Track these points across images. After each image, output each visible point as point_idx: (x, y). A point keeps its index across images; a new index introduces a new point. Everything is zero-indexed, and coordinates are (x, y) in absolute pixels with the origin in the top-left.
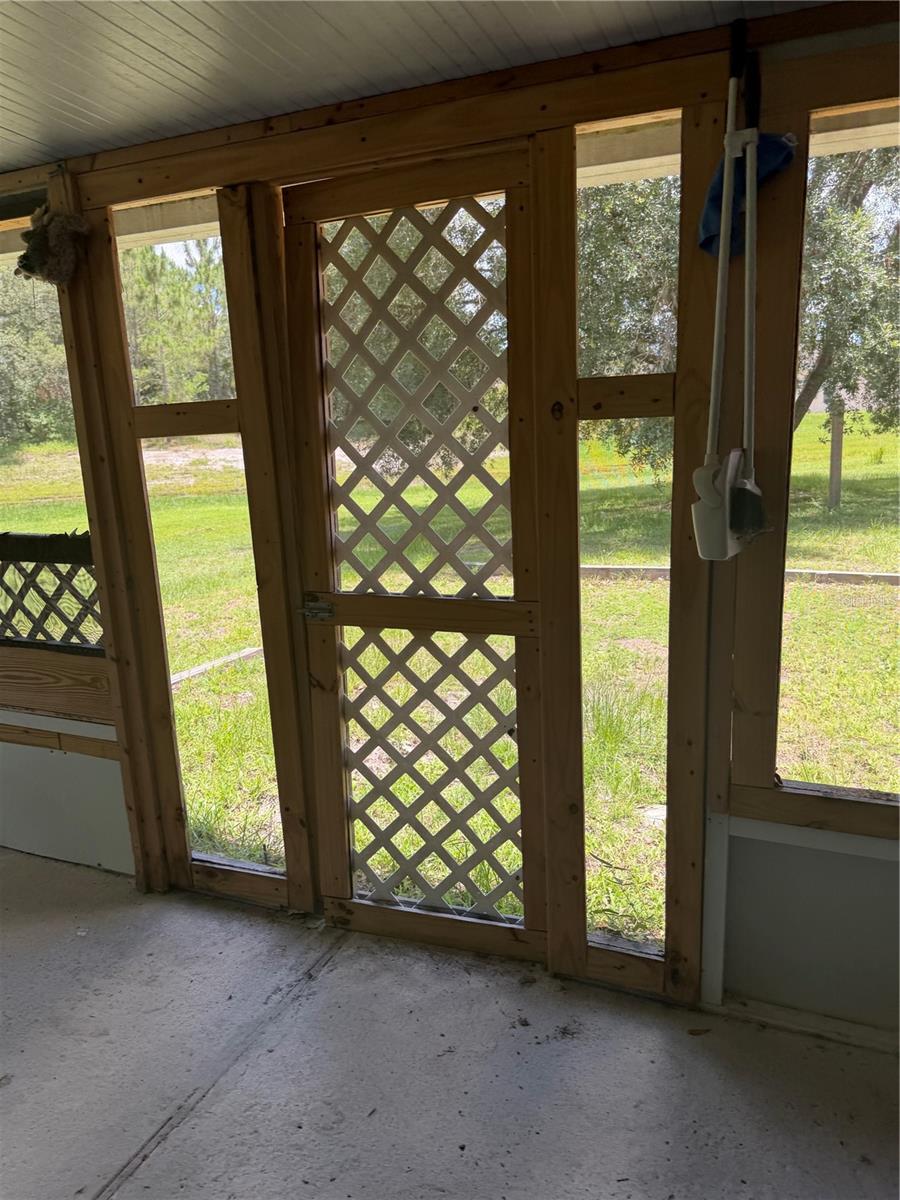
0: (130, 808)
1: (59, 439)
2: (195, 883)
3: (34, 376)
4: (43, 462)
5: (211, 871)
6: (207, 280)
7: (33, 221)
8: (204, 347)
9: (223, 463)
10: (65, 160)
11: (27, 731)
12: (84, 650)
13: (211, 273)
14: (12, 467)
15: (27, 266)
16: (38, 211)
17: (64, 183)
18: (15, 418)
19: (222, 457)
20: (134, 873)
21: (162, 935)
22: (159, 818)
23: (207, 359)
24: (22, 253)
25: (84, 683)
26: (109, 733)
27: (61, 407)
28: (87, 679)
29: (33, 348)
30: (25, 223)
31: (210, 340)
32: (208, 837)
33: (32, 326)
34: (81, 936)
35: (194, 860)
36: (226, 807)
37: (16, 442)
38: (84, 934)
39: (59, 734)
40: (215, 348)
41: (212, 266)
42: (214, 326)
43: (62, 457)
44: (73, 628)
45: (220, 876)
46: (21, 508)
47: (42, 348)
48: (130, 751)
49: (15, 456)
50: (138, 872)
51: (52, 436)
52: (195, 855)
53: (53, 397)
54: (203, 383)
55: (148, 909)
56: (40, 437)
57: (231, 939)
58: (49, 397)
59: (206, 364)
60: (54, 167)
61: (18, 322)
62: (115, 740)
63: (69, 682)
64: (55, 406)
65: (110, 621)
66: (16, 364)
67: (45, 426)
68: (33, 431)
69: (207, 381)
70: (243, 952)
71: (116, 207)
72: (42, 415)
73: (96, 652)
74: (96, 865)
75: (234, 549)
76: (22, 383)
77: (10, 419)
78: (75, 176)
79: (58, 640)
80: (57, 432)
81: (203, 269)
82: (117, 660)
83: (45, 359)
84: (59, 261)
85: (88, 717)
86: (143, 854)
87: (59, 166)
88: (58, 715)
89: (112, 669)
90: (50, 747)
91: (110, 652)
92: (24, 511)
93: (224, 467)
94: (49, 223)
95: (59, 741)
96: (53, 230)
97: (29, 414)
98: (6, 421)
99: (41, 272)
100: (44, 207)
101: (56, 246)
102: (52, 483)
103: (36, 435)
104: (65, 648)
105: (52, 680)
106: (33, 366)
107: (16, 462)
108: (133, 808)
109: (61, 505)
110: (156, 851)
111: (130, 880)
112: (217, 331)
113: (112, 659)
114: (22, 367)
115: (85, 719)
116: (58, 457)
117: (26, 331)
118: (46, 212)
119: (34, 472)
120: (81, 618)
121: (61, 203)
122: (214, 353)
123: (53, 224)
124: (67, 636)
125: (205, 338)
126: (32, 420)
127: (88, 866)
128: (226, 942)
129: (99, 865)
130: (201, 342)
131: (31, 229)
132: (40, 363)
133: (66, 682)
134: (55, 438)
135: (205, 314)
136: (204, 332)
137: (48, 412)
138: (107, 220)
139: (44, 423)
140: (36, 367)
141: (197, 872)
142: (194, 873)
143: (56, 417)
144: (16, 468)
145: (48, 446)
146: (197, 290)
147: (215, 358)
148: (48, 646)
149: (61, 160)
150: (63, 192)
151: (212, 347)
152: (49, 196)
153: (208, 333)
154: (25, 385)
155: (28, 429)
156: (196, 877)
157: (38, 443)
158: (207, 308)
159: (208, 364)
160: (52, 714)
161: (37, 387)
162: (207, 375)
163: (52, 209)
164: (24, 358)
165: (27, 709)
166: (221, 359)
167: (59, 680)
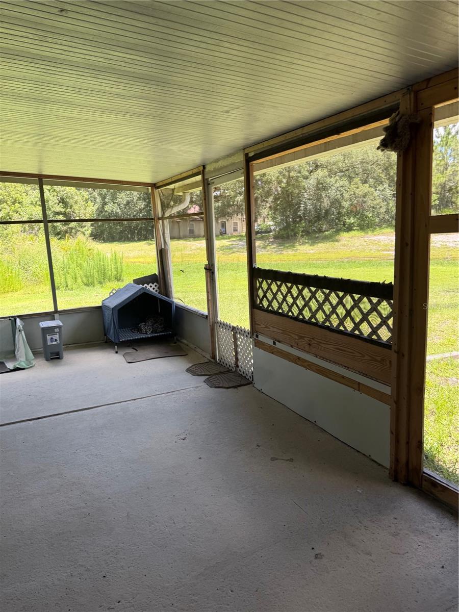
0: (392, 433)
1: (358, 230)
2: (423, 486)
3: (351, 200)
4: (349, 241)
5: (434, 484)
6: (446, 145)
7: (390, 121)
8: (439, 181)
9: (441, 243)
10: (412, 85)
11: (343, 377)
12: (379, 343)
13: (449, 140)
14: (335, 243)
15: (384, 145)
16: (394, 115)
17: (410, 97)
18: (339, 221)
19: (441, 240)
20: (389, 468)
21: (402, 509)
22: (408, 443)
23: (440, 186)
24: (383, 137)
25: (376, 360)
26: (387, 390)
27: (361, 214)
28: (379, 359)
29: (353, 187)
30: (386, 122)
31: (443, 177)
32: (431, 460)
33: (353, 176)
34: (359, 492)
35: (424, 472)
36: (442, 445)
37: (338, 231)
38: (360, 492)
39: (359, 383)
40: (446, 181)
41: (450, 136)
42: (446, 169)
43: (358, 239)
44: (375, 331)
45: (439, 488)
46: (337, 262)
47: (357, 186)
48: (397, 402)
49: (337, 238)
50: (391, 468)
51: (355, 228)
52: (425, 470)
53: (358, 210)
54: (436, 200)
55: (395, 491)
56: (349, 229)
57: (443, 529)
58: (356, 209)
59: (439, 190)
60: (405, 90)
61: (347, 174)
62: (390, 394)
63: (369, 358)
64: (358, 214)
65: (397, 331)
66: (344, 194)
67: (352, 224)
68: (346, 226)
69: (438, 199)
70: (451, 541)
71: (436, 106)
72: (352, 218)
73: (386, 346)
74: (368, 455)
75: (444, 291)
76: (345, 203)
77: (337, 221)
78: (416, 93)
79: (366, 336)
80: (357, 226)
81: (445, 139)
82: (398, 352)
83: (357, 191)
84: (401, 140)
85: (376, 379)
86: (396, 460)
87: (408, 89)
88: (361, 373)
89: (394, 357)
90: (353, 388)
91: (394, 348)
92: (338, 264)
93: (441, 245)
94: (399, 121)
95: (359, 387)
96: (400, 124)
97: (346, 218)
98: (335, 221)
99: (391, 146)
100: (397, 112)
101: (401, 132)
102: (351, 251)
103: (347, 228)
104: (368, 340)
105: (360, 355)
106: (351, 195)
107: (337, 241)
108: (394, 433)
109: (355, 262)
110: (403, 459)
111: (386, 471)
112: (448, 172)
113: (395, 352)
114: (346, 196)
115: (374, 379)
116: (356, 238)
117: (350, 178)
118: (398, 114)
119: (344, 245)
120: (380, 326)
121: (407, 108)
122: (444, 184)
123: (401, 120)
124: (371, 334)
125: (441, 175)
126: (347, 221)
127: (364, 455)
128: (441, 530)
129: (370, 456)
130: (438, 178)
131: (389, 125)
132: (354, 194)
133: (367, 357)
134: (356, 229)
135: (443, 163)
136: (440, 172)
137: (355, 217)
138: (431, 114)
139: (352, 222)
140: (352, 196)
141: (426, 481)
142: (423, 481)
143: (358, 219)
144: (336, 243)
145: (352, 233)
146: (439, 150)
147: (444, 186)
148: (360, 337)
149: (410, 86)
150: (409, 102)
151: (444, 180)
152: (401, 107)
153: (442, 173)
154: (346, 204)
155: (344, 225)
156: (424, 483)
157: (348, 231)
158: (444, 159)
159: (440, 190)
160: (358, 372)
161: (351, 205)
162: (438, 195)
163: (401, 113)
164: (348, 192)
165: (345, 367)
166: (448, 187)
167: (364, 356)
